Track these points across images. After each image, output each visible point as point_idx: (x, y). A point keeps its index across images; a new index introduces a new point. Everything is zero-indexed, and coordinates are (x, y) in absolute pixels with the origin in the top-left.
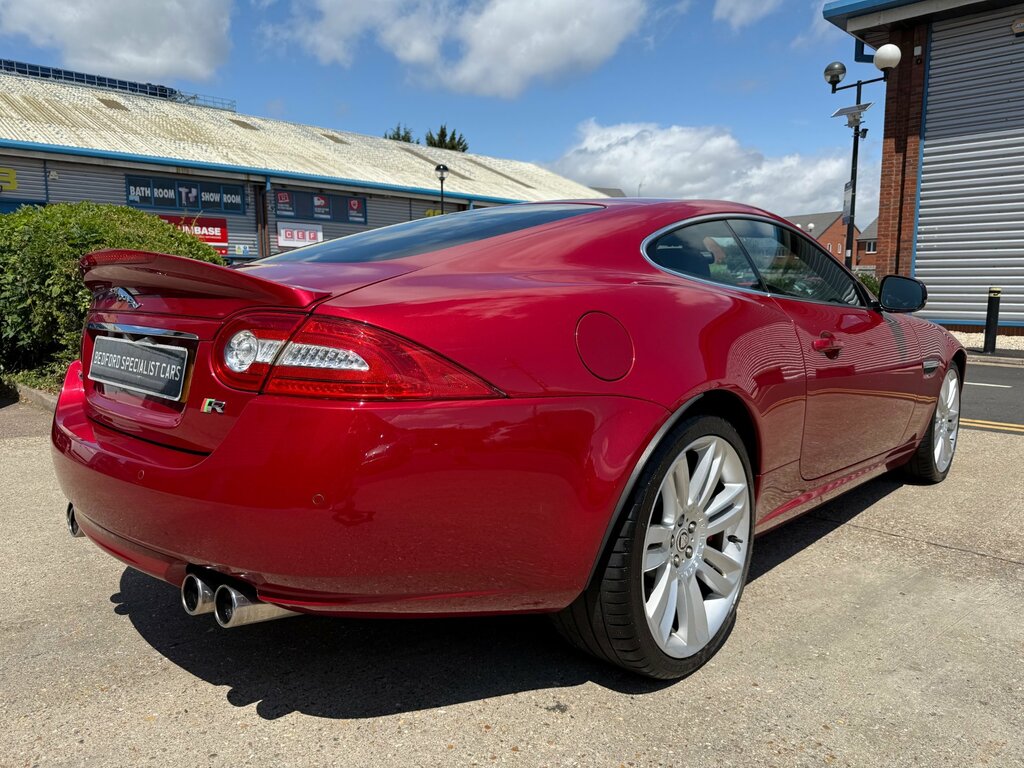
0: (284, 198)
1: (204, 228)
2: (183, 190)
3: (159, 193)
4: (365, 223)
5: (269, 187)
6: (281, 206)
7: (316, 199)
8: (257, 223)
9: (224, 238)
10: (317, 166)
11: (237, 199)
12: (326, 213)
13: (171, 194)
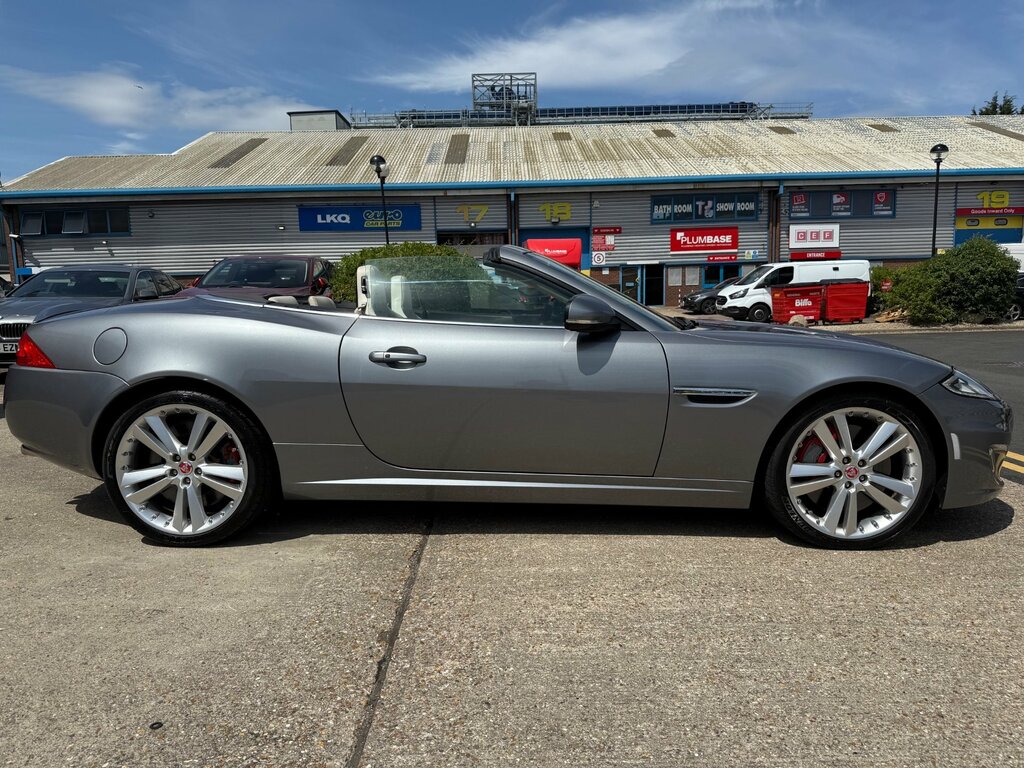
0: (800, 200)
1: (716, 237)
2: (700, 204)
3: (678, 209)
4: (893, 216)
5: (781, 191)
6: (795, 208)
7: (835, 197)
8: (768, 224)
9: (734, 244)
10: (842, 162)
11: (751, 206)
12: (846, 210)
13: (689, 208)
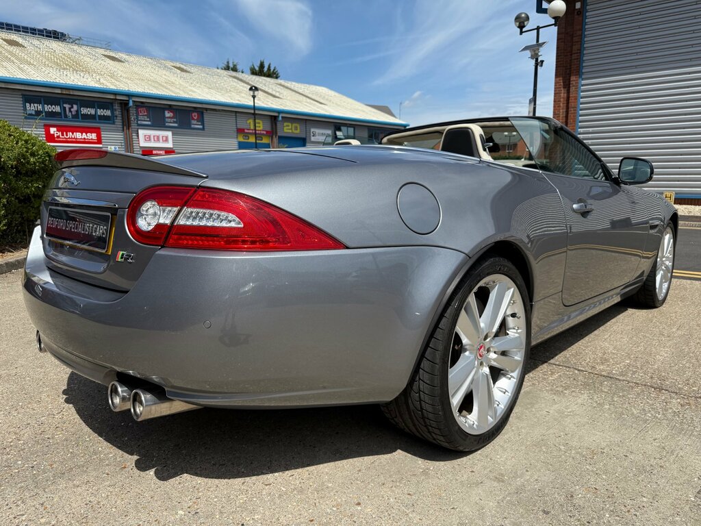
0: (143, 112)
1: (84, 134)
2: (67, 106)
4: (203, 129)
5: (131, 104)
6: (140, 118)
7: (166, 112)
8: (123, 128)
9: (99, 141)
10: (167, 89)
11: (108, 113)
12: (174, 122)
13: (57, 109)
